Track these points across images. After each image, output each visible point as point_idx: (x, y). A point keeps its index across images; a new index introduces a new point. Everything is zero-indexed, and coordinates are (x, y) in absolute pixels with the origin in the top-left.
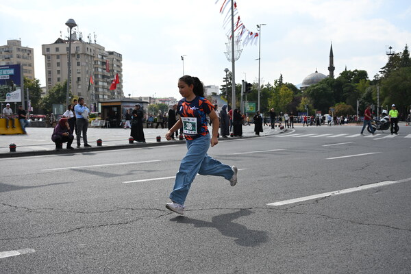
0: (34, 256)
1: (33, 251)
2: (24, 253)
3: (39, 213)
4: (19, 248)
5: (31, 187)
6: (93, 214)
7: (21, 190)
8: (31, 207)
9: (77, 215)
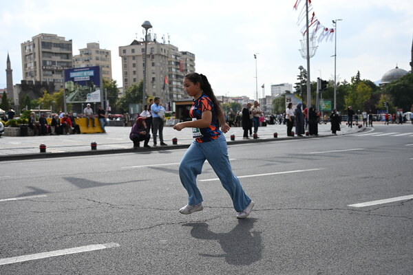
0: (119, 250)
1: (118, 245)
2: (110, 247)
3: (122, 208)
4: (105, 242)
5: (112, 184)
6: (172, 212)
7: (103, 187)
8: (113, 203)
9: (157, 211)
